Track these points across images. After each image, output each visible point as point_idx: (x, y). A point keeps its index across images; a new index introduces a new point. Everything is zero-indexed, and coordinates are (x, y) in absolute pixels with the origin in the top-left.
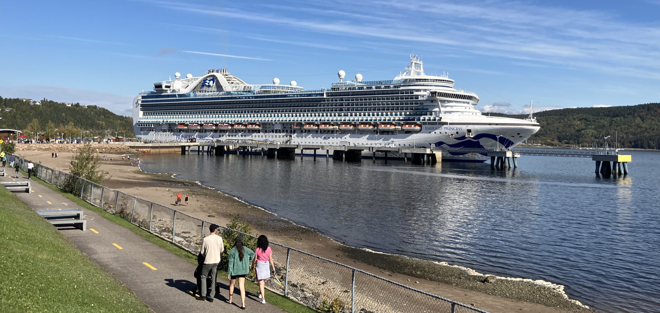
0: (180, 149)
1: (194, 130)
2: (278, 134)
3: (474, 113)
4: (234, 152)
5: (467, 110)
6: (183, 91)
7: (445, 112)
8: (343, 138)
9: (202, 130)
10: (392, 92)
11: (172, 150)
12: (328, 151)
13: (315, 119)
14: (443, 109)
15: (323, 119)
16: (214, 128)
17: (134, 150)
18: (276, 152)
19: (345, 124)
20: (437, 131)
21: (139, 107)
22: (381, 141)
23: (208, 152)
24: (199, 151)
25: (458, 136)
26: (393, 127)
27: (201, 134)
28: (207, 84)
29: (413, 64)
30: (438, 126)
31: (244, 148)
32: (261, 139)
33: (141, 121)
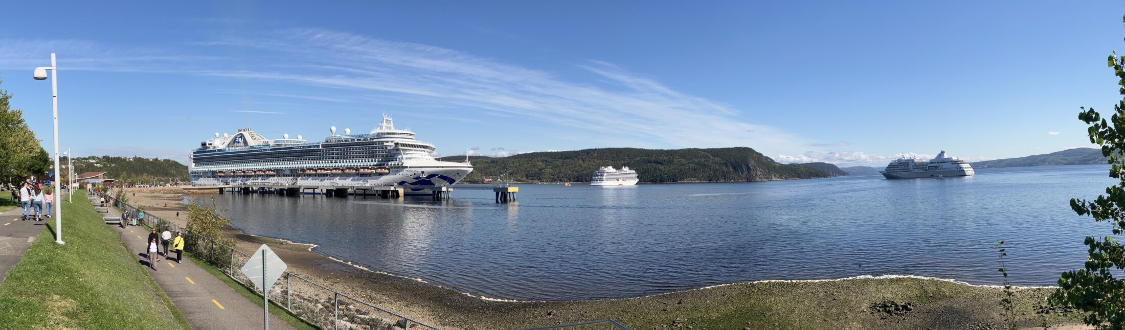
0: (218, 190)
1: (229, 176)
2: (287, 178)
3: (428, 159)
4: (256, 192)
5: (423, 156)
6: (221, 147)
7: (407, 159)
8: (335, 180)
9: (234, 175)
10: (369, 144)
11: (213, 190)
12: (322, 190)
13: (313, 166)
14: (404, 156)
15: (319, 165)
16: (243, 174)
17: (186, 191)
18: (285, 192)
19: (336, 169)
20: (401, 173)
21: (192, 160)
22: (361, 182)
23: (238, 192)
24: (233, 191)
25: (415, 176)
26: (369, 171)
27: (234, 179)
28: (237, 141)
29: (385, 120)
30: (401, 169)
31: (263, 188)
32: (275, 182)
33: (194, 170)
